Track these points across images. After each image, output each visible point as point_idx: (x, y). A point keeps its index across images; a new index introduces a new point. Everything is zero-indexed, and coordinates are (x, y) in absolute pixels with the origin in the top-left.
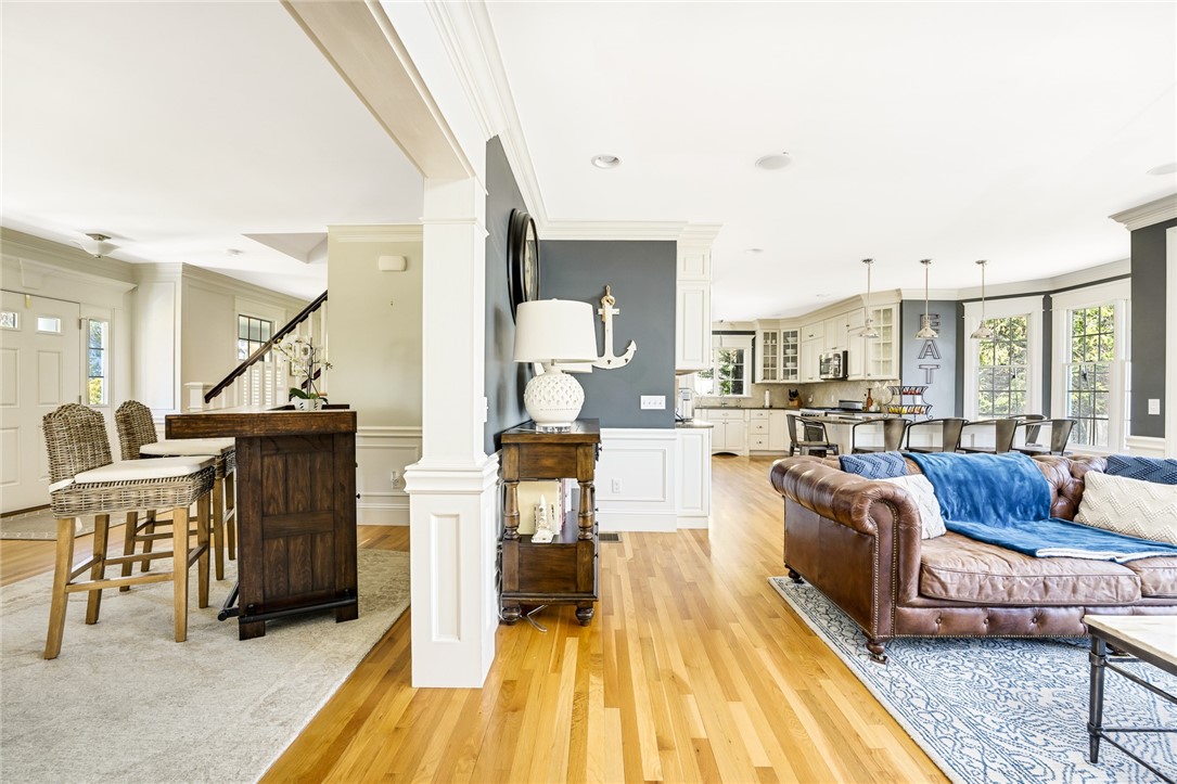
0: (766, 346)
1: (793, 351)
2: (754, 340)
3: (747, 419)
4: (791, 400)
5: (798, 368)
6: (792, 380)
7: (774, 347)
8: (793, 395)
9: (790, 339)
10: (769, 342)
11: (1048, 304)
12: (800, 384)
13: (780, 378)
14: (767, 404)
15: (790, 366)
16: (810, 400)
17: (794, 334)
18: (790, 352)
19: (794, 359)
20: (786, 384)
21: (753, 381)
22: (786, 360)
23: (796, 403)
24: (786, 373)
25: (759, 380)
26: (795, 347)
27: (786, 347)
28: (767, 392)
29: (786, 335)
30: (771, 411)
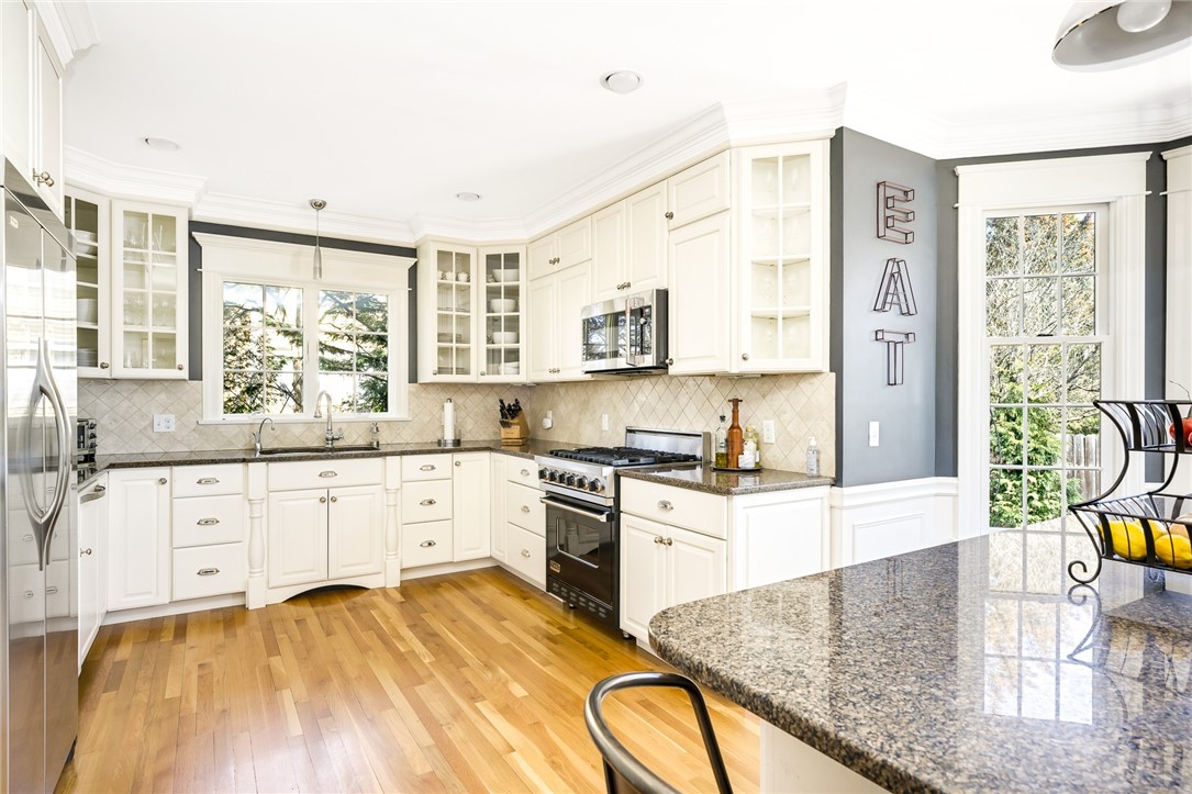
0: (443, 288)
1: (510, 303)
2: (413, 272)
3: (393, 483)
4: (505, 424)
5: (522, 346)
6: (507, 374)
7: (464, 291)
8: (510, 413)
9: (502, 273)
10: (451, 276)
11: (1158, 175)
12: (524, 386)
13: (478, 370)
14: (449, 436)
15: (503, 340)
16: (548, 423)
17: (512, 260)
18: (502, 306)
19: (513, 324)
20: (492, 386)
21: (413, 378)
22: (493, 323)
23: (515, 432)
24: (493, 355)
25: (427, 373)
26: (513, 293)
27: (493, 293)
28: (449, 407)
29: (493, 261)
30: (458, 457)
